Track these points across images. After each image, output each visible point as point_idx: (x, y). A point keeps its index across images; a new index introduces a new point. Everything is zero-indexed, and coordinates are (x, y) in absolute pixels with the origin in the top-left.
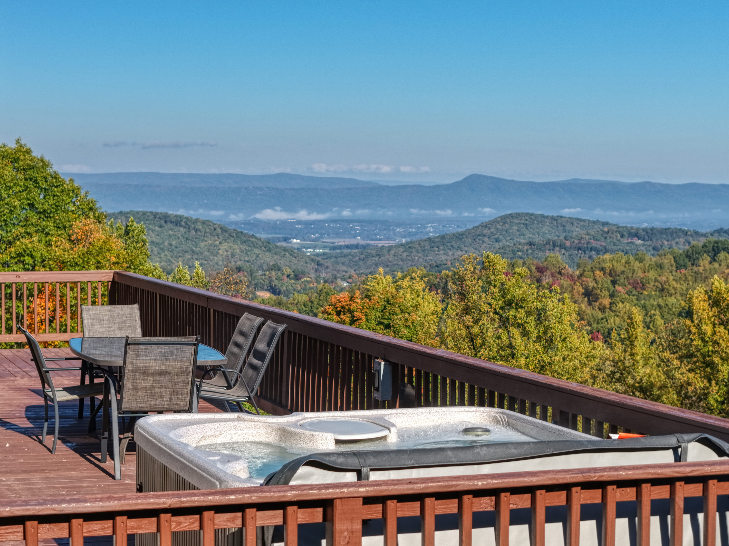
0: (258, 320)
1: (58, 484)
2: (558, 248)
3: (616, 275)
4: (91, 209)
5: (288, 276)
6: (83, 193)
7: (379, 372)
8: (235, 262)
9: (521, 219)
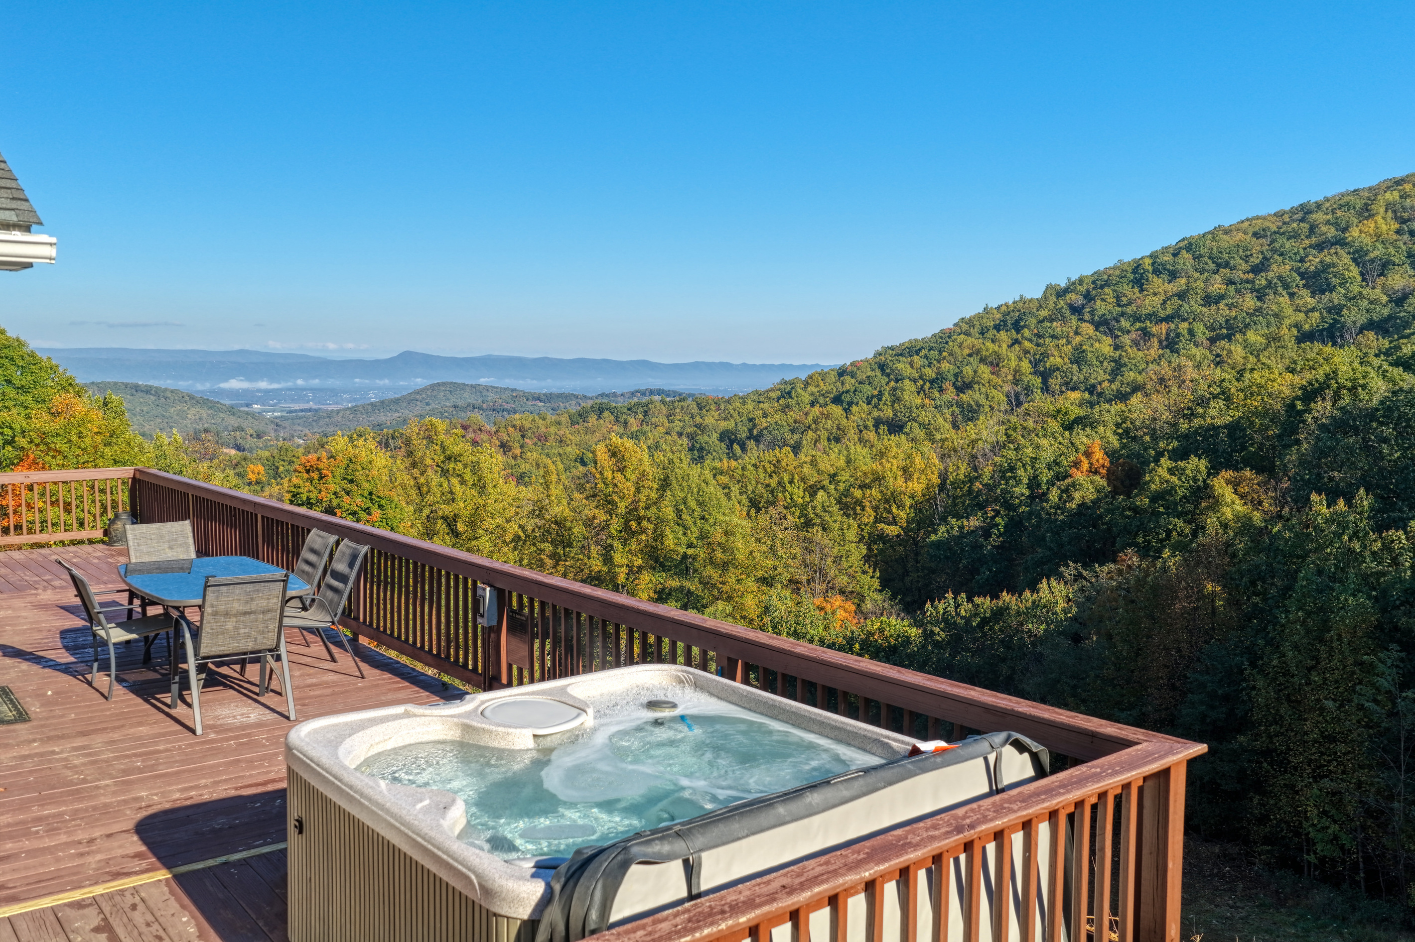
0: (333, 539)
1: (128, 750)
2: (477, 410)
3: (524, 430)
4: (70, 384)
5: (251, 436)
6: (61, 370)
7: (484, 598)
8: (203, 424)
9: (447, 387)
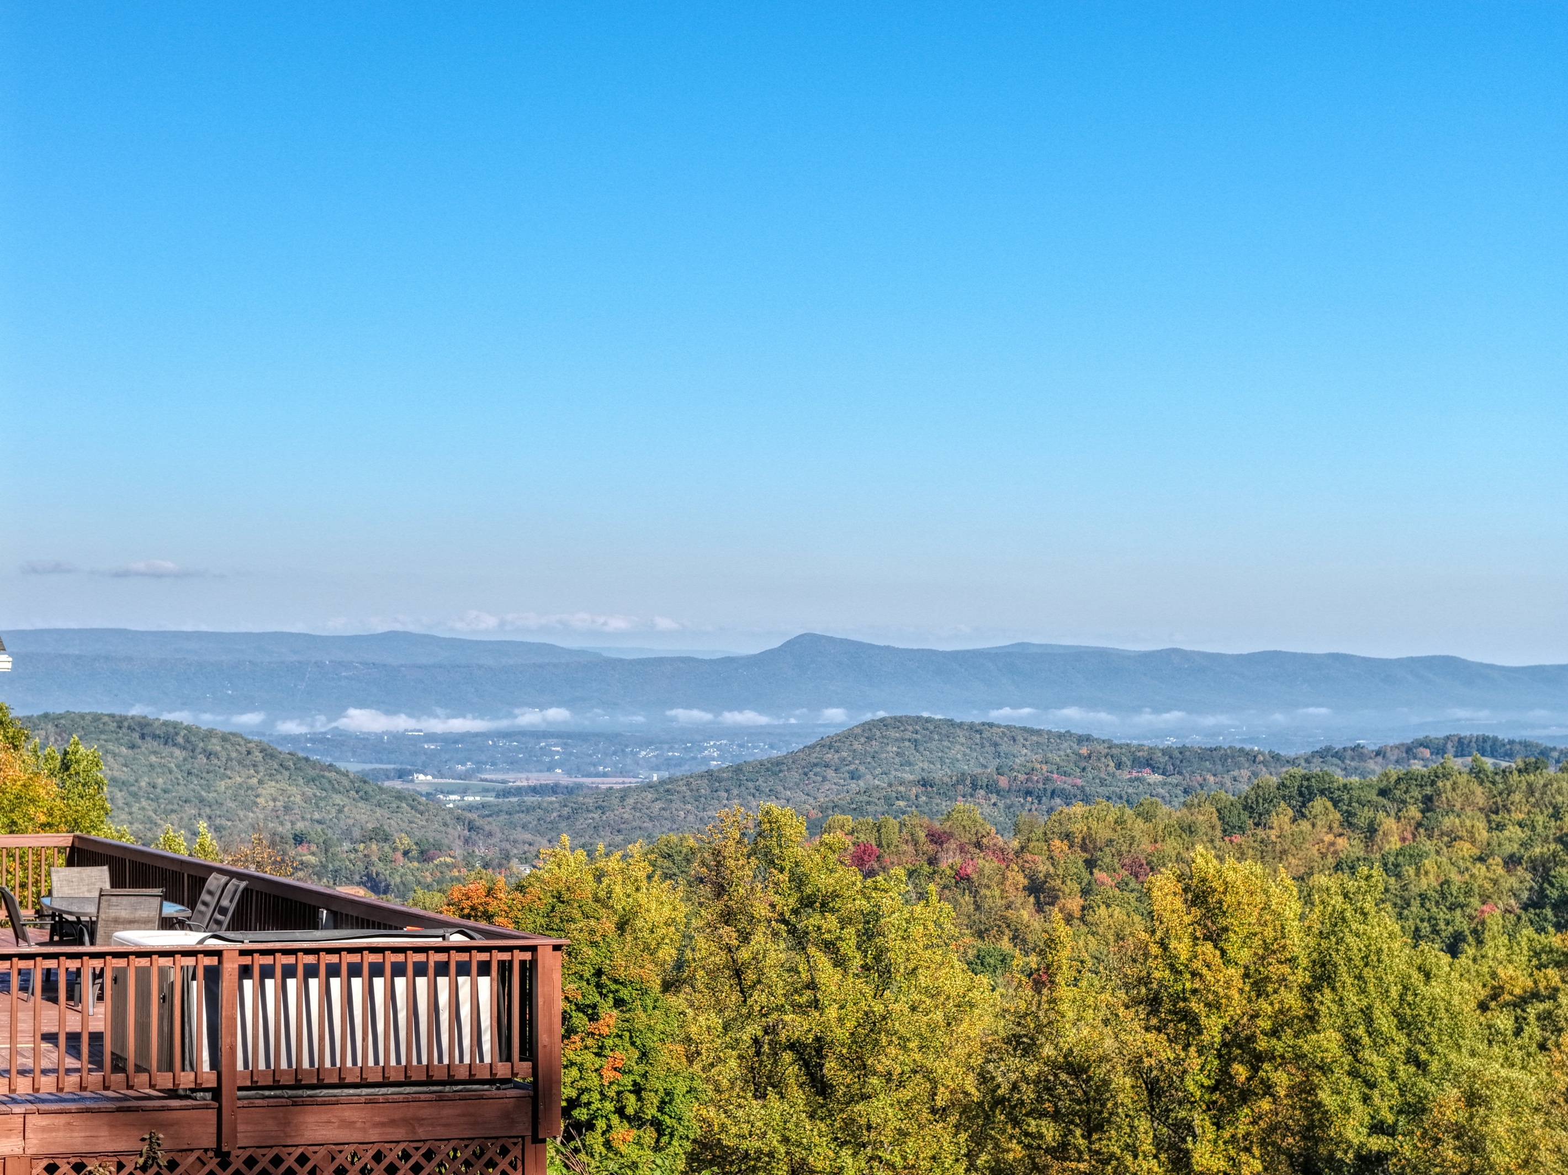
2: (982, 792)
3: (1095, 848)
5: (406, 853)
8: (293, 823)
9: (905, 730)
